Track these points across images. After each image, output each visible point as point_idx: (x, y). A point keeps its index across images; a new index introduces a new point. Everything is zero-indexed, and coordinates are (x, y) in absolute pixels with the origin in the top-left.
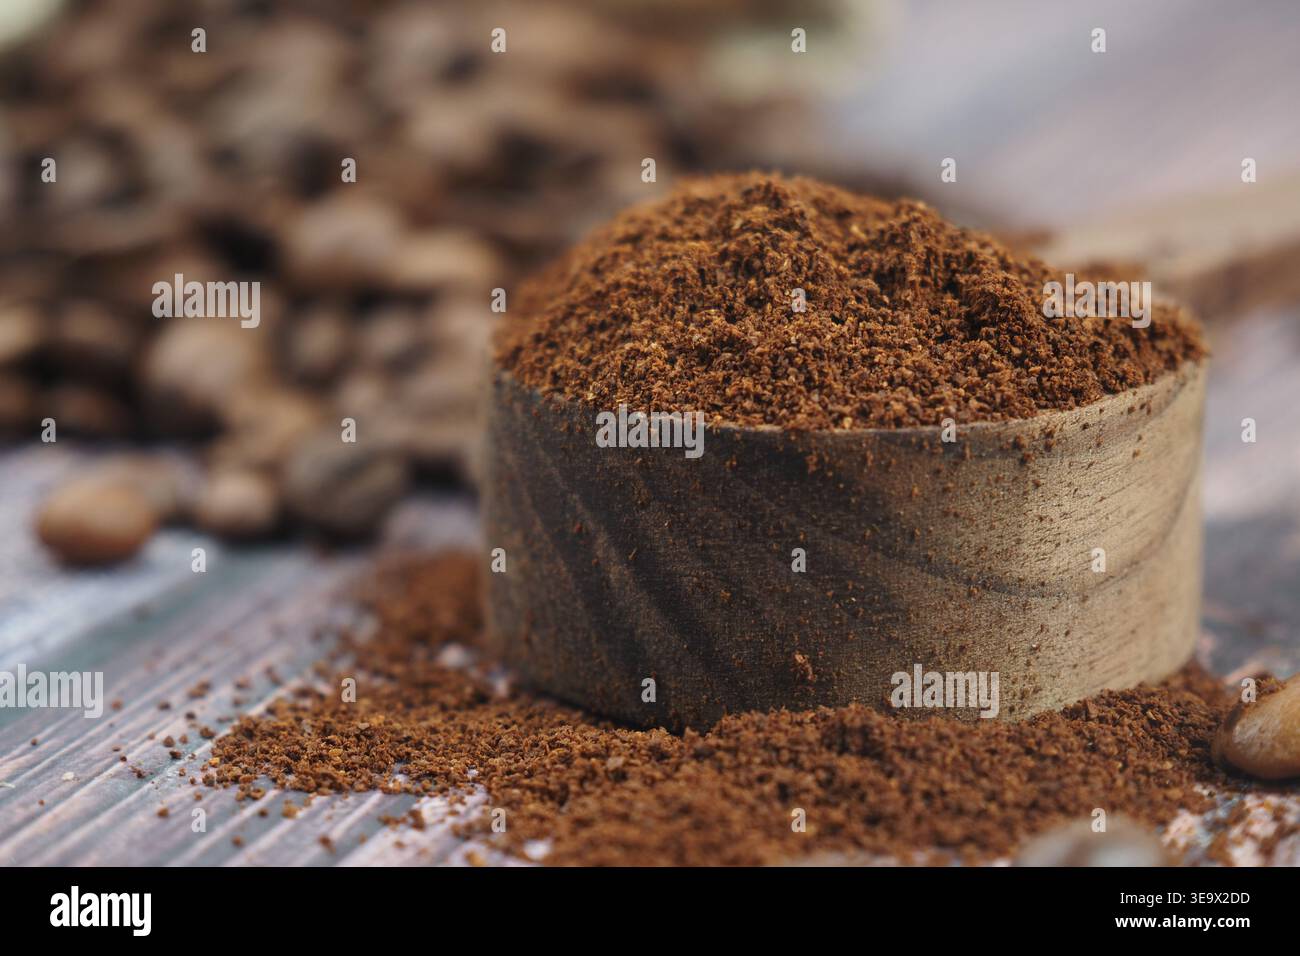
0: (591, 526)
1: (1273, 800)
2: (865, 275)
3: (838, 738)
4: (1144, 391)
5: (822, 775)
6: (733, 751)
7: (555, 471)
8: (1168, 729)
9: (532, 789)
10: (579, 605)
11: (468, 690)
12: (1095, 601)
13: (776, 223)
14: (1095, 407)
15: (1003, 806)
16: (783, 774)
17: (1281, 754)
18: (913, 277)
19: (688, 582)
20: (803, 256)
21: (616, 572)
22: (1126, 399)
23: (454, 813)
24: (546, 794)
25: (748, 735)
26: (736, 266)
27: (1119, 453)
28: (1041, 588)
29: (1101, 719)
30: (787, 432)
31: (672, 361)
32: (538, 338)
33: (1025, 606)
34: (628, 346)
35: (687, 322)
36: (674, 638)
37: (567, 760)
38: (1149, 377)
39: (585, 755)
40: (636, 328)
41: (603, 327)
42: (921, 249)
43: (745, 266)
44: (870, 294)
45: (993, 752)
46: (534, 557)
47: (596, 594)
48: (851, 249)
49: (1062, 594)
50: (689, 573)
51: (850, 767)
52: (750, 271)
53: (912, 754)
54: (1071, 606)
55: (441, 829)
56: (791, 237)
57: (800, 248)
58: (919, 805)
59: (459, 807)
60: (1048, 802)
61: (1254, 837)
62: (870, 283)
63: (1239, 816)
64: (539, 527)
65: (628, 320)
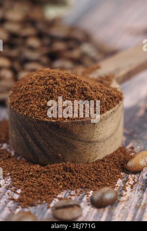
0: (26, 133)
1: (133, 176)
2: (69, 92)
3: (66, 169)
4: (114, 109)
5: (63, 176)
6: (50, 172)
7: (20, 124)
8: (117, 162)
9: (18, 178)
10: (25, 144)
11: (8, 155)
12: (106, 142)
13: (55, 83)
14: (105, 114)
15: (91, 181)
16: (57, 176)
17: (135, 169)
18: (77, 93)
19: (42, 143)
20: (59, 89)
21: (30, 140)
22: (111, 111)
23: (6, 183)
24: (20, 179)
25: (51, 169)
26: (48, 91)
27: (109, 119)
28: (97, 142)
29: (107, 162)
30: (57, 122)
31: (38, 108)
32: (16, 101)
33: (95, 145)
34: (31, 105)
35: (40, 101)
36: (40, 151)
37: (23, 172)
38: (114, 106)
39: (26, 172)
40: (32, 102)
41: (27, 101)
42: (78, 88)
43: (50, 91)
44: (70, 95)
45: (90, 170)
46: (17, 136)
47: (27, 143)
48: (67, 86)
49: (101, 142)
50: (42, 142)
51: (68, 175)
52: (50, 92)
53: (77, 172)
54: (102, 143)
55: (4, 187)
56: (57, 87)
57: (58, 88)
58: (78, 181)
59: (7, 182)
60: (98, 179)
61: (130, 184)
62: (70, 93)
63: (128, 180)
64: (18, 132)
65: (31, 100)
